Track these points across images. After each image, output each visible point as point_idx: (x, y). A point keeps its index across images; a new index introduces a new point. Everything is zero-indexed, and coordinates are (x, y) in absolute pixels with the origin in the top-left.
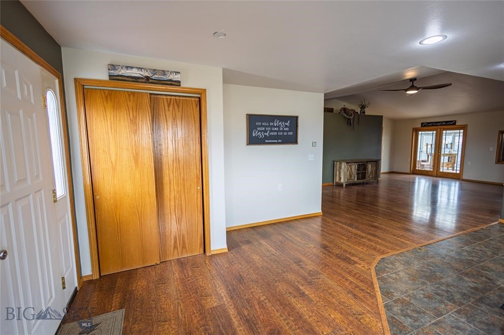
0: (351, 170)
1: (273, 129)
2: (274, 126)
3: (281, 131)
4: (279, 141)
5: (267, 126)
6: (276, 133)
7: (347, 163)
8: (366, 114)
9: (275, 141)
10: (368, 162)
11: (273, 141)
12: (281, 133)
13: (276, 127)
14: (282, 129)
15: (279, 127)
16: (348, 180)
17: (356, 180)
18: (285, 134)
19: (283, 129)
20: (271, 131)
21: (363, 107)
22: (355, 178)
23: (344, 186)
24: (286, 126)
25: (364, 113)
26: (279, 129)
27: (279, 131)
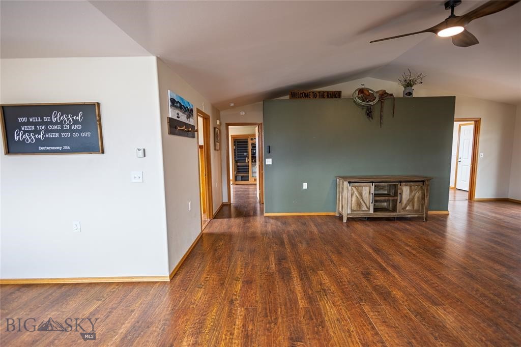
0: (361, 195)
1: (50, 127)
2: (51, 123)
3: (67, 131)
4: (65, 148)
5: (39, 124)
6: (57, 135)
7: (350, 183)
8: (414, 95)
9: (58, 148)
10: (401, 182)
11: (53, 148)
12: (68, 135)
13: (56, 123)
14: (68, 127)
15: (61, 123)
16: (352, 210)
17: (372, 211)
18: (76, 135)
19: (71, 126)
20: (47, 131)
21: (409, 84)
22: (369, 209)
23: (345, 220)
24: (76, 122)
25: (410, 94)
26: (62, 127)
27: (62, 131)
